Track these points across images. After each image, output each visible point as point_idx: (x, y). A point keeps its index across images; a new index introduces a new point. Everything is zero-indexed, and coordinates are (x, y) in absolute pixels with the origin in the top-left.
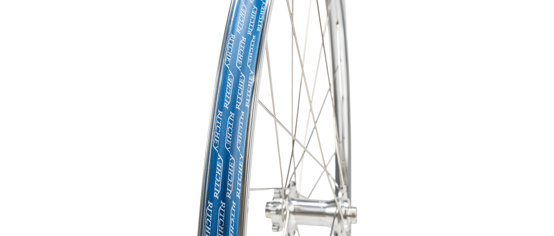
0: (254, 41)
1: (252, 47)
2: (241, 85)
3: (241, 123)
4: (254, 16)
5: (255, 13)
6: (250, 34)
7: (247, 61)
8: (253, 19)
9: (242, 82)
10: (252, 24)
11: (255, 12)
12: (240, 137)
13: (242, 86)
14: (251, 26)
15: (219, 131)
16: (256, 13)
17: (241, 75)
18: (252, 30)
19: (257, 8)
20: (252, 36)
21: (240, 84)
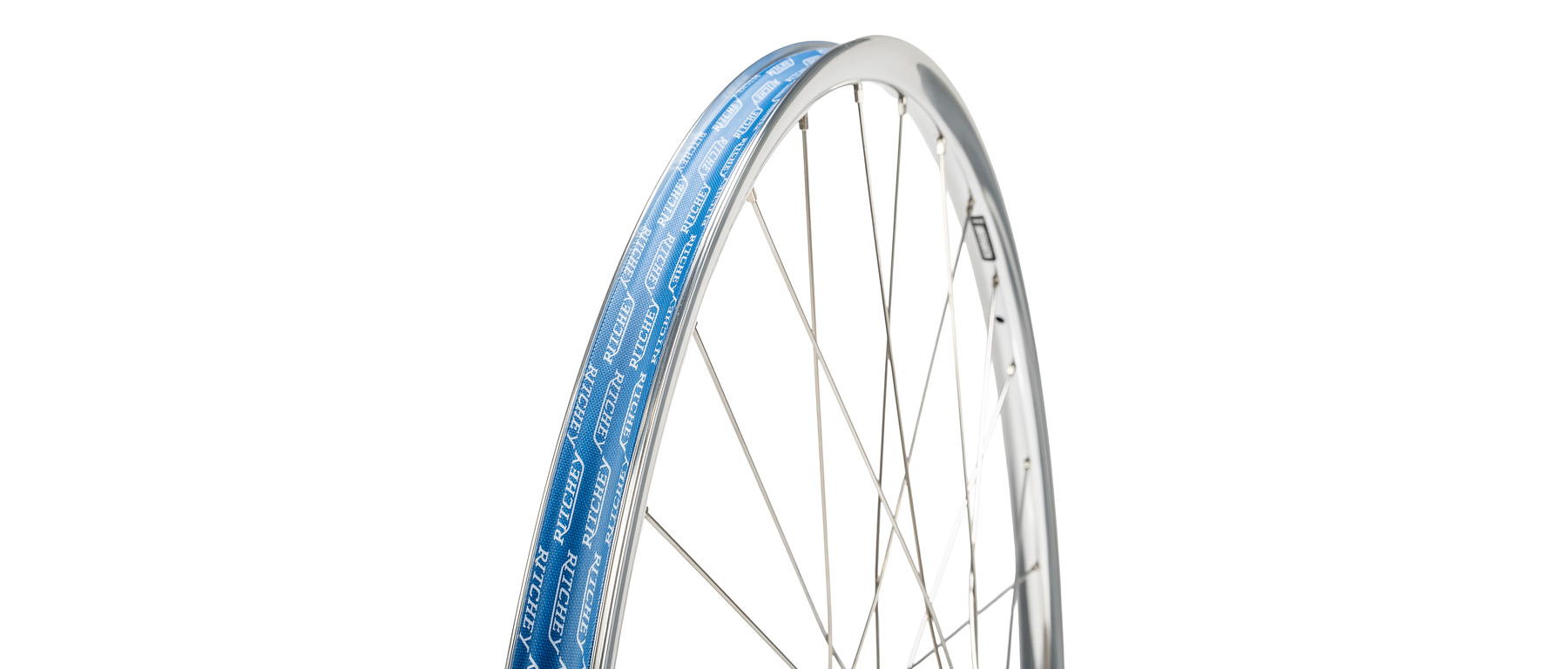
0: (642, 387)
1: (635, 399)
2: (600, 489)
3: (591, 581)
4: (650, 324)
5: (652, 319)
6: (634, 366)
7: (620, 432)
8: (645, 332)
9: (602, 482)
10: (642, 344)
11: (652, 315)
12: (585, 615)
13: (602, 490)
14: (640, 347)
15: (537, 600)
16: (654, 318)
17: (603, 463)
18: (640, 358)
19: (658, 307)
20: (640, 373)
21: (597, 486)
